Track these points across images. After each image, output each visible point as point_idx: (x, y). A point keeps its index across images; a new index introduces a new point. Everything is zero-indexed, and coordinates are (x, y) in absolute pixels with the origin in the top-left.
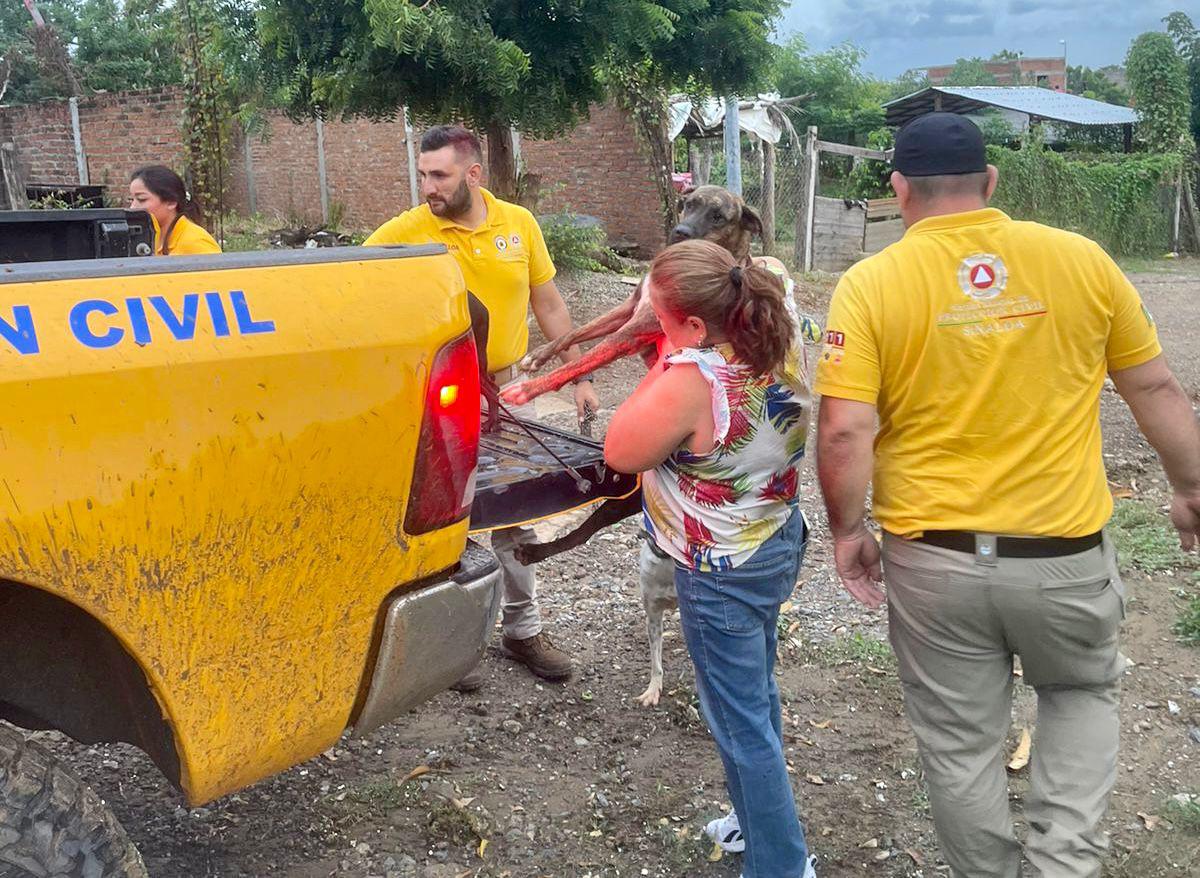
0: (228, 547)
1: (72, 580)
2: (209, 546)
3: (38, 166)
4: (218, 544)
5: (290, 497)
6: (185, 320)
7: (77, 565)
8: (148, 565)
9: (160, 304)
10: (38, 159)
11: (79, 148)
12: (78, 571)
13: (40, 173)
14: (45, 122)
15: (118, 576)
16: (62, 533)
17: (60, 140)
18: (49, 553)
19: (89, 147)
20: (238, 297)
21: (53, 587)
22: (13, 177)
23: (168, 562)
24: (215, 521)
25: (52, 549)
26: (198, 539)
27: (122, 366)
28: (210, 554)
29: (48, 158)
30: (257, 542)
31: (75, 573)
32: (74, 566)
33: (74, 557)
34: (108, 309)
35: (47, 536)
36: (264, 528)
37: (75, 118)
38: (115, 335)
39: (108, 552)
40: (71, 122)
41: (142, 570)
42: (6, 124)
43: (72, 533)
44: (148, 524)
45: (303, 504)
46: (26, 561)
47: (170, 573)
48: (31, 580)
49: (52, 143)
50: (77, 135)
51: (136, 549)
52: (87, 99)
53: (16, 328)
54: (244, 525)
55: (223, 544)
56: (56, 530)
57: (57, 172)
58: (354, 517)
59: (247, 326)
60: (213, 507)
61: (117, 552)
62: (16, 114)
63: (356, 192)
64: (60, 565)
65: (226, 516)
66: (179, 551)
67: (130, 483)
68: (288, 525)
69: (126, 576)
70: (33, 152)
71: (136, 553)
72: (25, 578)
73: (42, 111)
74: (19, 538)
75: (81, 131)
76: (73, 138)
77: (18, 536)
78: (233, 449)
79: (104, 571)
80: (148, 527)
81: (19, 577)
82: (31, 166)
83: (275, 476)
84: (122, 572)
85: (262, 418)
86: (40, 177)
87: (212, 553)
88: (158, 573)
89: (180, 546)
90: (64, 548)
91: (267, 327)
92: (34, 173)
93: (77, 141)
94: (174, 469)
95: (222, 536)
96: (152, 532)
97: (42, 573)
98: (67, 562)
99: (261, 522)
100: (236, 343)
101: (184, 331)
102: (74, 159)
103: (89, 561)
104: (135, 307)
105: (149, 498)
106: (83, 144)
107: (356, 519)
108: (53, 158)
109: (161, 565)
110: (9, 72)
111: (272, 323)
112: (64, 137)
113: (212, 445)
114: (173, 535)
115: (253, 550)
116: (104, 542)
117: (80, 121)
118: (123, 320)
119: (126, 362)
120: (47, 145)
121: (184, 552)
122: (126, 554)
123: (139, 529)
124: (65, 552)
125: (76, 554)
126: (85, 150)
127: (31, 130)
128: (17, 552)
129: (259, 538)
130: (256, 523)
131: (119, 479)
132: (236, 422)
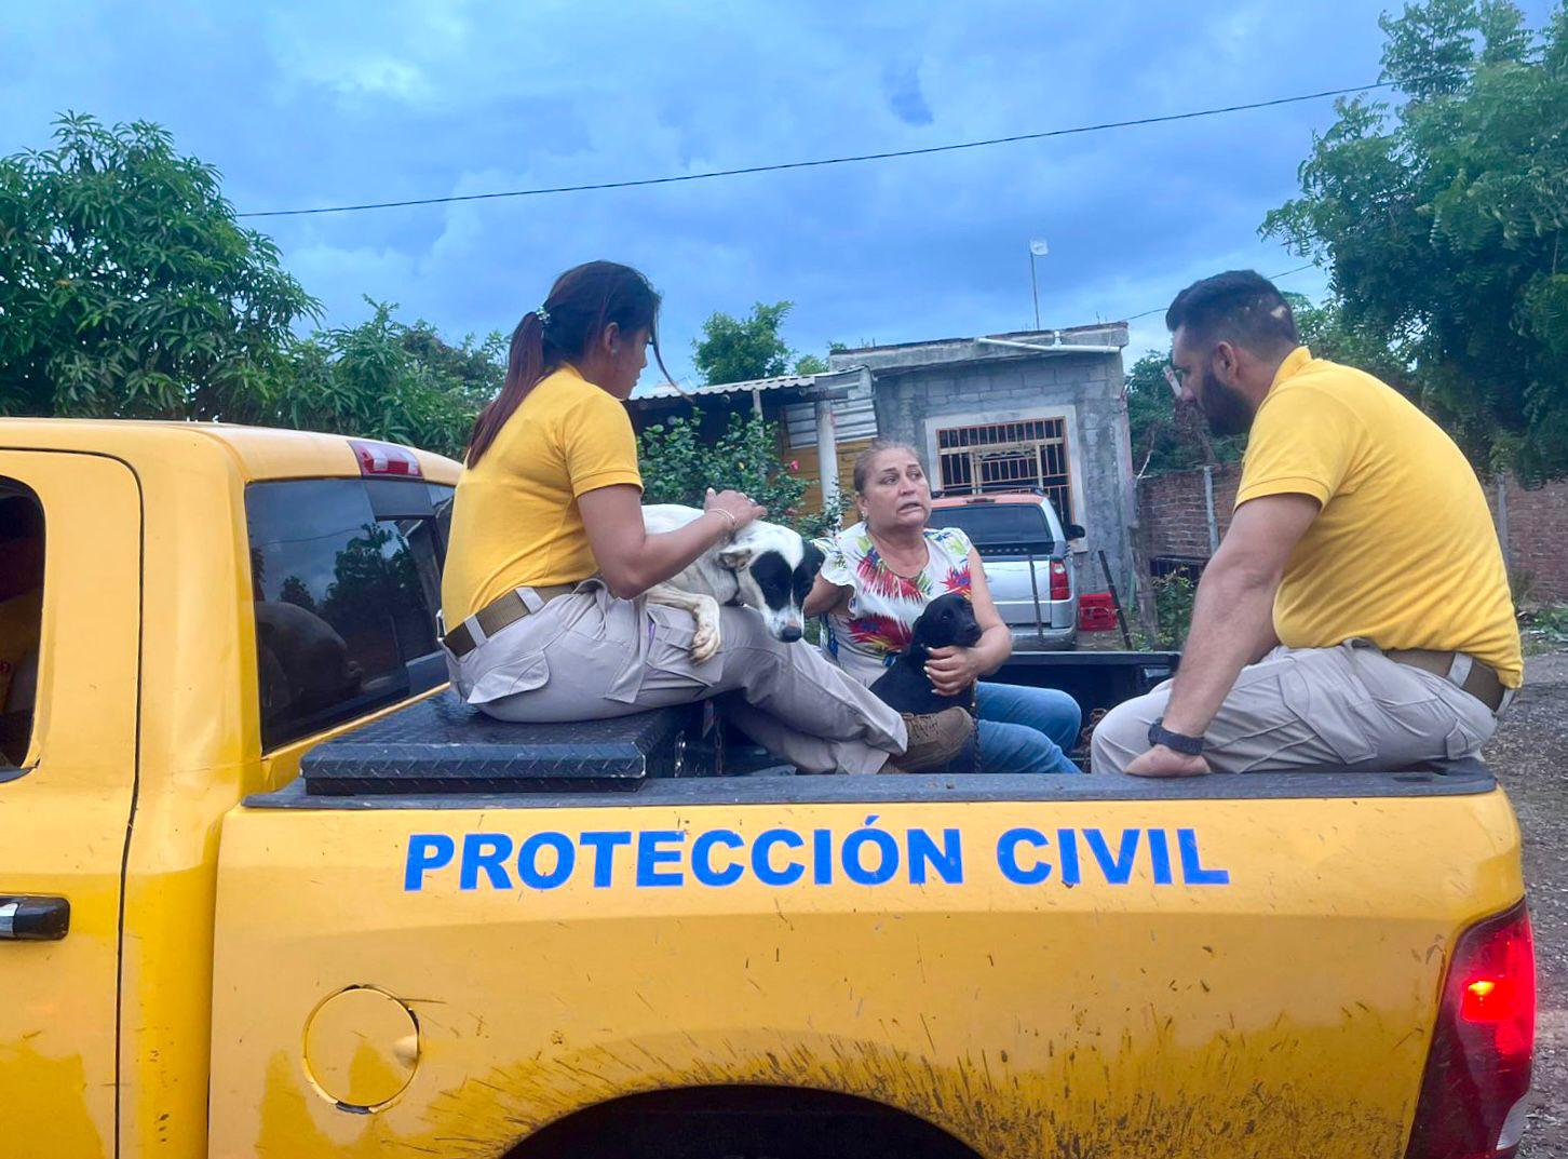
0: (1161, 1138)
1: (985, 1136)
2: (1138, 1132)
3: (1173, 536)
4: (1149, 1132)
5: (1242, 1093)
6: (1120, 860)
7: (990, 1121)
8: (1066, 1138)
9: (1095, 838)
10: (1175, 529)
11: (1211, 519)
12: (991, 1128)
13: (1174, 543)
14: (1181, 492)
15: (1033, 1143)
16: (975, 1081)
17: (1194, 510)
18: (961, 1101)
19: (1221, 517)
20: (1186, 837)
21: (966, 1139)
22: (1138, 555)
23: (1089, 1140)
24: (1145, 1103)
25: (966, 1100)
26: (1124, 1119)
27: (1044, 907)
28: (1138, 1143)
29: (1183, 528)
30: (1197, 1140)
31: (988, 1128)
32: (987, 1121)
33: (987, 1111)
34: (1037, 839)
35: (961, 1084)
36: (1207, 1125)
37: (1209, 488)
38: (1041, 872)
39: (1022, 1113)
40: (1204, 491)
41: (1059, 1143)
42: (1147, 495)
43: (985, 1085)
44: (1067, 1090)
45: (1259, 1106)
46: (940, 1104)
47: (1091, 1154)
48: (945, 1125)
49: (1187, 513)
50: (1210, 504)
51: (1052, 1116)
52: (1220, 469)
53: (943, 853)
54: (1181, 1117)
55: (1155, 1133)
56: (969, 1078)
57: (1190, 543)
58: (1330, 1135)
59: (1194, 874)
60: (1143, 1086)
61: (1032, 1116)
62: (1155, 485)
63: (1549, 558)
64: (973, 1117)
65: (1159, 1101)
66: (1102, 1130)
67: (1048, 1043)
68: (1238, 1127)
69: (1042, 1146)
70: (1170, 522)
71: (1052, 1122)
72: (939, 1122)
73: (1178, 482)
74: (933, 1080)
75: (1214, 500)
76: (1206, 508)
77: (932, 1075)
78: (1170, 1022)
79: (1018, 1134)
80: (1067, 1096)
81: (933, 1119)
82: (1167, 536)
83: (1221, 1063)
84: (1038, 1140)
85: (1207, 990)
86: (1176, 547)
87: (1141, 1140)
88: (1077, 1150)
89: (1104, 1124)
90: (976, 1099)
91: (1220, 877)
92: (1170, 543)
93: (1210, 512)
94: (1098, 1034)
95: (1154, 1124)
96: (1071, 1101)
97: (955, 1121)
98: (980, 1115)
99: (1203, 1117)
100: (1178, 894)
101: (1117, 873)
102: (1207, 530)
103: (1003, 1119)
104: (1067, 838)
105: (1069, 1062)
106: (1215, 514)
107: (1333, 1138)
108: (1188, 529)
109: (1081, 1142)
110: (1153, 442)
111: (1226, 872)
112: (1198, 507)
113: (1144, 1010)
114: (1095, 1112)
115: (1192, 1149)
116: (1018, 1101)
117: (1214, 490)
118: (1051, 854)
119: (1050, 903)
120: (1182, 515)
121: (1107, 1132)
122: (1041, 1119)
123: (1057, 1095)
124: (978, 1104)
125: (988, 1108)
126: (1216, 520)
127: (1168, 500)
128: (931, 1093)
129: (1200, 1137)
130: (1195, 1117)
131: (1037, 1035)
132: (1175, 990)
